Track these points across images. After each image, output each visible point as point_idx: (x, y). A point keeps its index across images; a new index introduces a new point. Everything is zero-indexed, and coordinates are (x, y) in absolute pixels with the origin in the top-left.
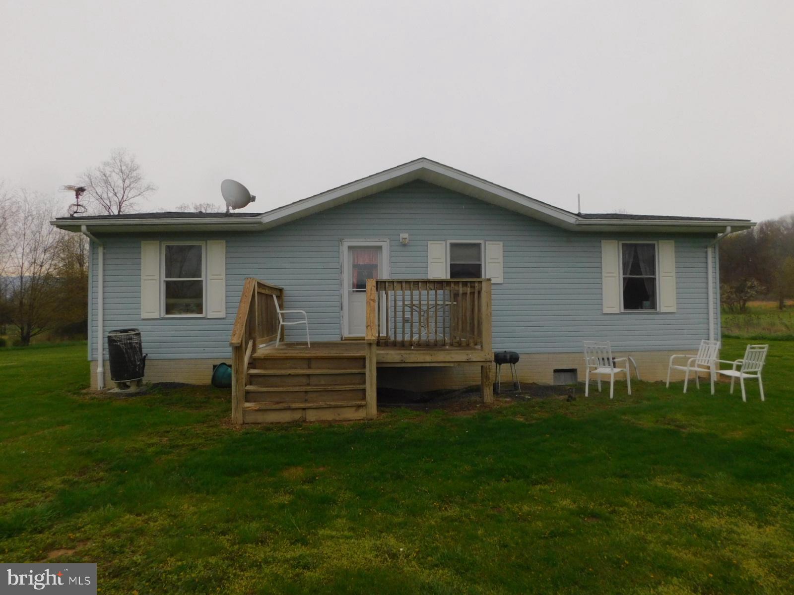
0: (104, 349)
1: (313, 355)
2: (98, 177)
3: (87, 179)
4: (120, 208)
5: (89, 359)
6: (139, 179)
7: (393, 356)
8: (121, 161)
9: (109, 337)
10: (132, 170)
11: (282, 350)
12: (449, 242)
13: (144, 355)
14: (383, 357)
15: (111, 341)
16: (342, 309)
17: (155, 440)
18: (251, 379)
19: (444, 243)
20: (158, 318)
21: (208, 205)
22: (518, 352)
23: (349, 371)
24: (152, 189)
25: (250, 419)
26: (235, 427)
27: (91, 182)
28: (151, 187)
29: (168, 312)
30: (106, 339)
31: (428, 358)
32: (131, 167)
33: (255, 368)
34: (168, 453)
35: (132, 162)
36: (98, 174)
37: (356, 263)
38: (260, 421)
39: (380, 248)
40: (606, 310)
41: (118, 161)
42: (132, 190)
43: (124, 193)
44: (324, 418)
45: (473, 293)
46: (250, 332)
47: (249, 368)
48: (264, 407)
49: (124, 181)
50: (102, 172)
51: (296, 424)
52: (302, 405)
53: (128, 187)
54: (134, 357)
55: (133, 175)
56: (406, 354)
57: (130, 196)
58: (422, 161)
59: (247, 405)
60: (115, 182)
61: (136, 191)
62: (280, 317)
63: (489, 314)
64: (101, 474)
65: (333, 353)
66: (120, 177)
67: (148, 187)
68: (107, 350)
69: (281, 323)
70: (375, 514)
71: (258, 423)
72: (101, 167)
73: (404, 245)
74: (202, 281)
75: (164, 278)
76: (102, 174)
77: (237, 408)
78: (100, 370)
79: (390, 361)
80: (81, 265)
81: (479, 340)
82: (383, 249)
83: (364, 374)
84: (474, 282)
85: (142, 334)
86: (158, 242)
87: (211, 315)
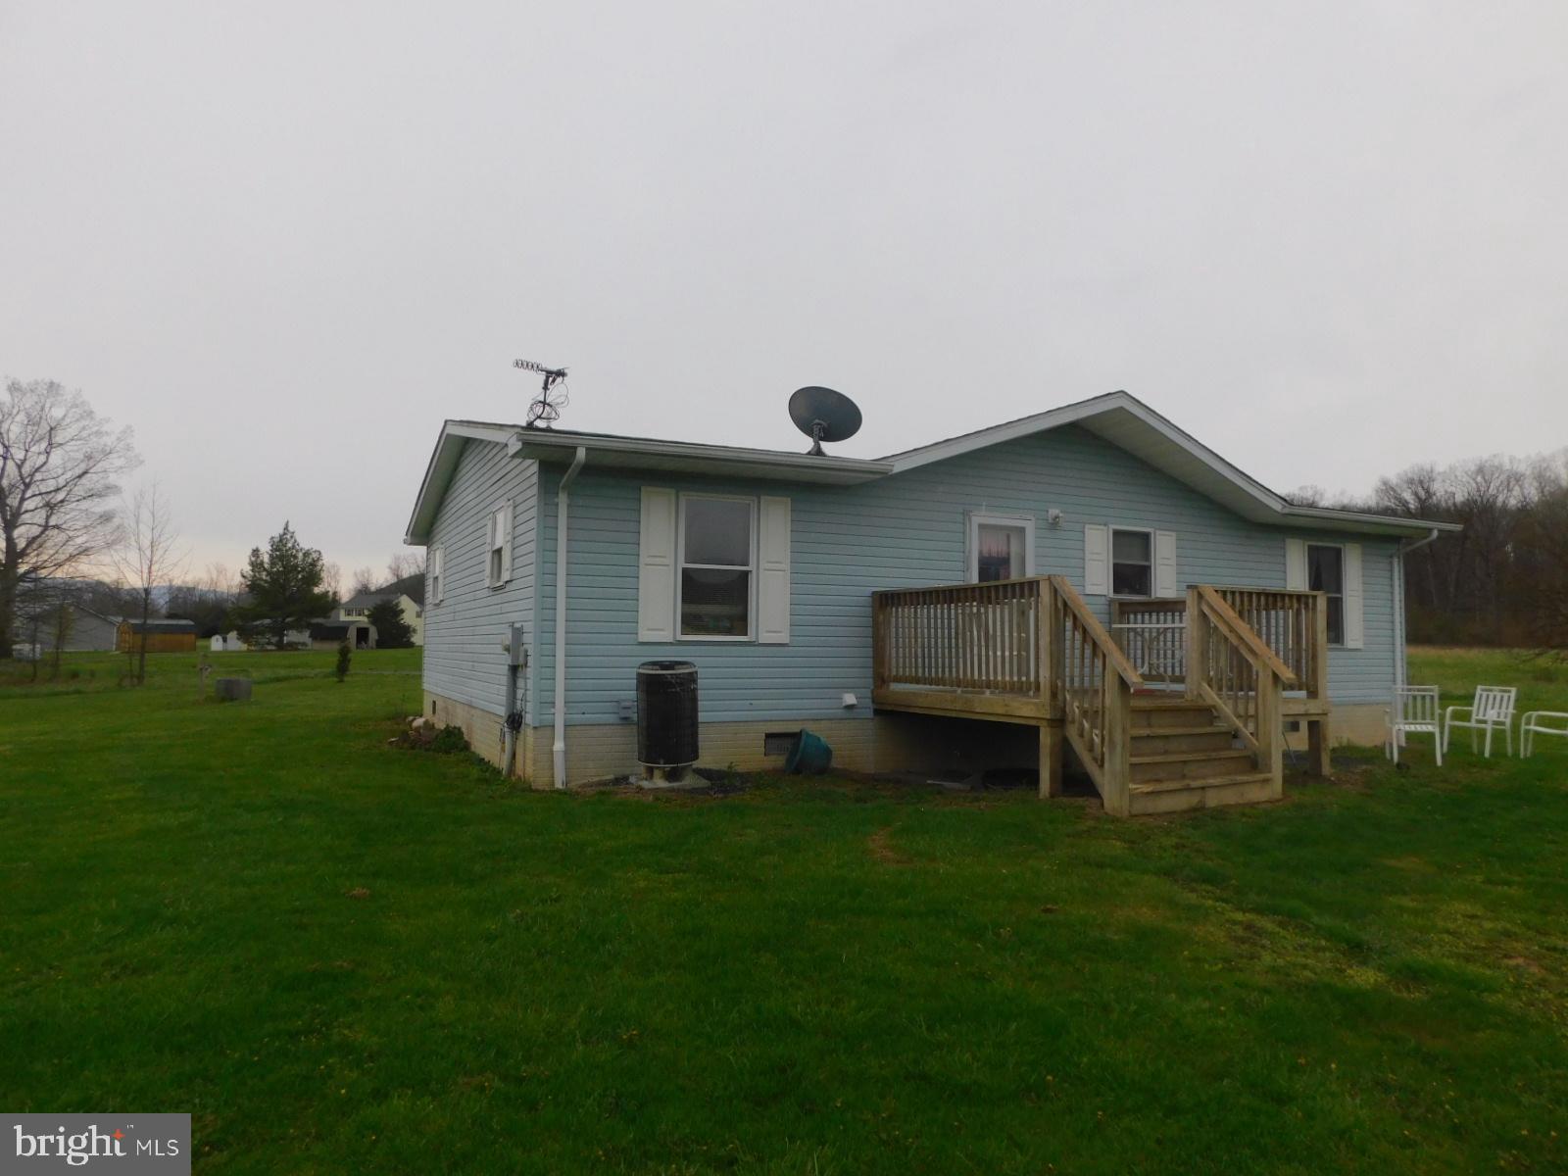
12: (1112, 527)
19: (1105, 528)
20: (670, 639)
25: (1139, 807)
29: (686, 630)
38: (1150, 809)
44: (1225, 801)
48: (1158, 788)
58: (1120, 396)
59: (1133, 786)
71: (1150, 815)
74: (748, 573)
75: (681, 563)
78: (560, 745)
82: (1027, 531)
86: (673, 491)
87: (765, 638)
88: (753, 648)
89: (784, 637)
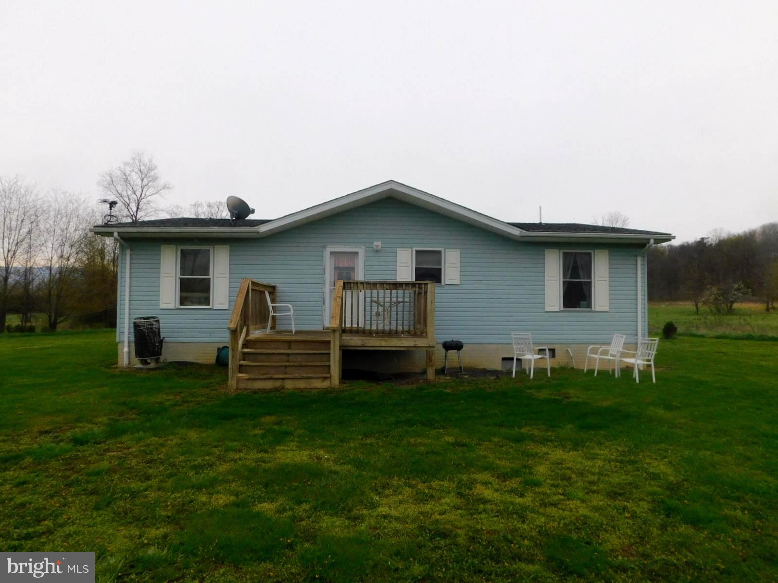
0: (129, 333)
1: (293, 339)
2: (118, 176)
3: (109, 178)
4: (138, 205)
5: (117, 340)
6: (156, 178)
7: (355, 341)
8: (140, 161)
9: (135, 323)
10: (150, 169)
11: (271, 335)
12: (415, 249)
13: (161, 338)
14: (348, 342)
15: (136, 326)
16: (324, 304)
17: (171, 397)
18: (245, 356)
19: (410, 250)
20: (173, 308)
21: (220, 202)
22: (463, 342)
23: (319, 352)
24: (169, 188)
25: (242, 385)
26: (230, 391)
27: (112, 181)
28: (167, 186)
29: (181, 304)
30: (132, 325)
31: (383, 343)
32: (149, 167)
33: (247, 348)
34: (181, 405)
35: (150, 162)
36: (118, 173)
37: (337, 266)
38: (249, 387)
39: (357, 253)
40: (548, 309)
41: (137, 161)
42: (150, 189)
43: (142, 191)
44: (298, 386)
45: (419, 293)
46: (244, 319)
47: (243, 348)
48: (253, 377)
49: (142, 180)
50: (122, 171)
51: (276, 390)
52: (282, 376)
53: (146, 185)
54: (154, 339)
55: (151, 174)
56: (367, 339)
57: (148, 193)
58: (390, 183)
59: (240, 375)
60: (134, 181)
61: (153, 189)
62: (271, 309)
63: (433, 310)
64: (134, 416)
65: (309, 338)
66: (139, 176)
67: (164, 186)
68: (133, 334)
69: (272, 314)
70: (317, 441)
71: (248, 389)
72: (122, 166)
73: (377, 251)
74: (209, 279)
75: (179, 276)
76: (122, 173)
77: (232, 377)
78: (126, 349)
79: (354, 345)
80: (103, 259)
81: (425, 330)
82: (359, 254)
83: (330, 354)
84: (421, 284)
85: (161, 321)
86: (174, 246)
87: (216, 307)
88: (212, 311)
89: (226, 306)
